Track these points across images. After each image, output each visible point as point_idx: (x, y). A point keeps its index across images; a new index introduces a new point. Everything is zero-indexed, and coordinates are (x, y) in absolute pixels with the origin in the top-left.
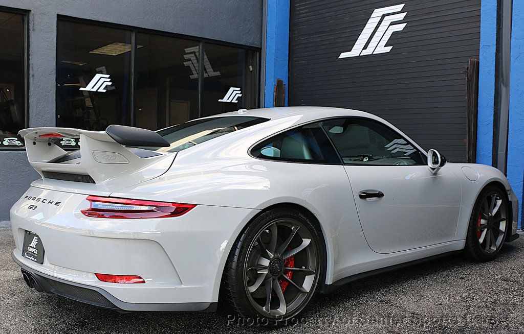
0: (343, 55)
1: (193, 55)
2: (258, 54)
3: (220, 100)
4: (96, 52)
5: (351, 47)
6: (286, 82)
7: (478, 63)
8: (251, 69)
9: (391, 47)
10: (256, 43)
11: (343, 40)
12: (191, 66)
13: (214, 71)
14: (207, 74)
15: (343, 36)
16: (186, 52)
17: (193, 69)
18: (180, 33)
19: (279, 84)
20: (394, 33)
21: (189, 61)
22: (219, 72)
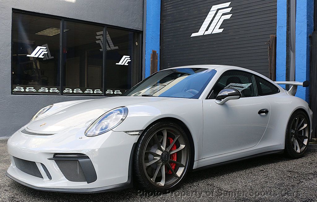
0: (194, 35)
1: (102, 36)
2: (141, 35)
3: (117, 64)
4: (39, 33)
5: (198, 30)
6: (158, 52)
7: (276, 38)
8: (137, 44)
9: (223, 29)
10: (139, 28)
11: (193, 25)
12: (101, 43)
13: (115, 46)
14: (110, 48)
15: (193, 23)
16: (98, 34)
17: (101, 45)
18: (91, 21)
19: (154, 53)
20: (224, 20)
21: (99, 40)
22: (117, 47)
